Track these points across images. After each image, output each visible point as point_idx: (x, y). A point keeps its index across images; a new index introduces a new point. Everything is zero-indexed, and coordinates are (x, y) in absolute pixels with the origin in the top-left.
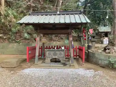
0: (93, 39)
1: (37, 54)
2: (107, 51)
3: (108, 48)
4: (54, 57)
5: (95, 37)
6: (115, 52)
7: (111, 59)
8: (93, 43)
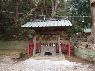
0: (79, 38)
1: (34, 49)
2: (89, 47)
3: (89, 45)
4: (47, 51)
5: (80, 37)
6: (94, 48)
7: (90, 54)
8: (79, 41)
